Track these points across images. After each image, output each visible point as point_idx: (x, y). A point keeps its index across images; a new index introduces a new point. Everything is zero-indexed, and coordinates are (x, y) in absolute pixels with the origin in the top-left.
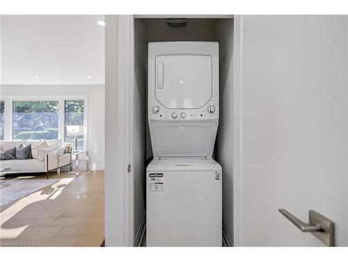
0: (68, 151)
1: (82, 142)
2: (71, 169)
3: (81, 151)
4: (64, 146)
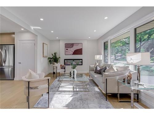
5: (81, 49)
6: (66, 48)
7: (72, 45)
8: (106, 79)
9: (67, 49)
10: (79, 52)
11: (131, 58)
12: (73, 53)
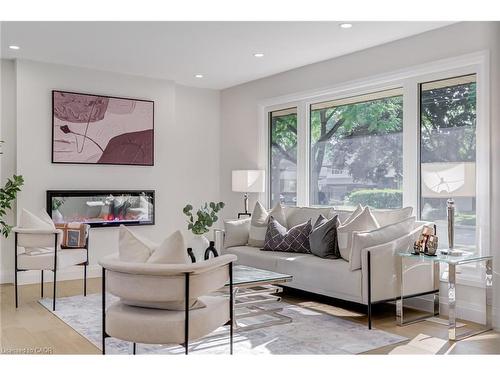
0: (425, 248)
1: (473, 223)
2: (437, 305)
3: (467, 255)
4: (416, 229)
5: (148, 135)
6: (59, 123)
7: (97, 105)
8: (369, 253)
9: (66, 129)
10: (134, 148)
11: (442, 179)
12: (105, 152)
